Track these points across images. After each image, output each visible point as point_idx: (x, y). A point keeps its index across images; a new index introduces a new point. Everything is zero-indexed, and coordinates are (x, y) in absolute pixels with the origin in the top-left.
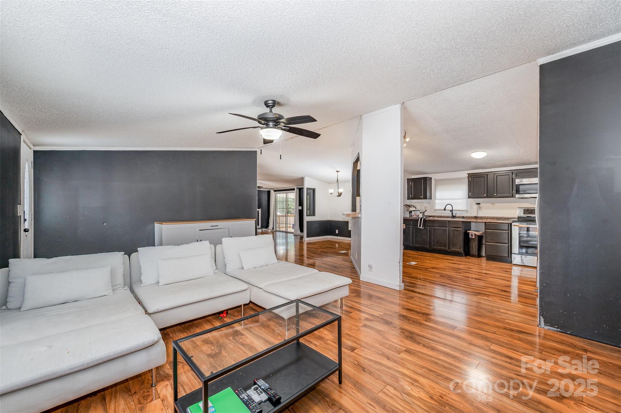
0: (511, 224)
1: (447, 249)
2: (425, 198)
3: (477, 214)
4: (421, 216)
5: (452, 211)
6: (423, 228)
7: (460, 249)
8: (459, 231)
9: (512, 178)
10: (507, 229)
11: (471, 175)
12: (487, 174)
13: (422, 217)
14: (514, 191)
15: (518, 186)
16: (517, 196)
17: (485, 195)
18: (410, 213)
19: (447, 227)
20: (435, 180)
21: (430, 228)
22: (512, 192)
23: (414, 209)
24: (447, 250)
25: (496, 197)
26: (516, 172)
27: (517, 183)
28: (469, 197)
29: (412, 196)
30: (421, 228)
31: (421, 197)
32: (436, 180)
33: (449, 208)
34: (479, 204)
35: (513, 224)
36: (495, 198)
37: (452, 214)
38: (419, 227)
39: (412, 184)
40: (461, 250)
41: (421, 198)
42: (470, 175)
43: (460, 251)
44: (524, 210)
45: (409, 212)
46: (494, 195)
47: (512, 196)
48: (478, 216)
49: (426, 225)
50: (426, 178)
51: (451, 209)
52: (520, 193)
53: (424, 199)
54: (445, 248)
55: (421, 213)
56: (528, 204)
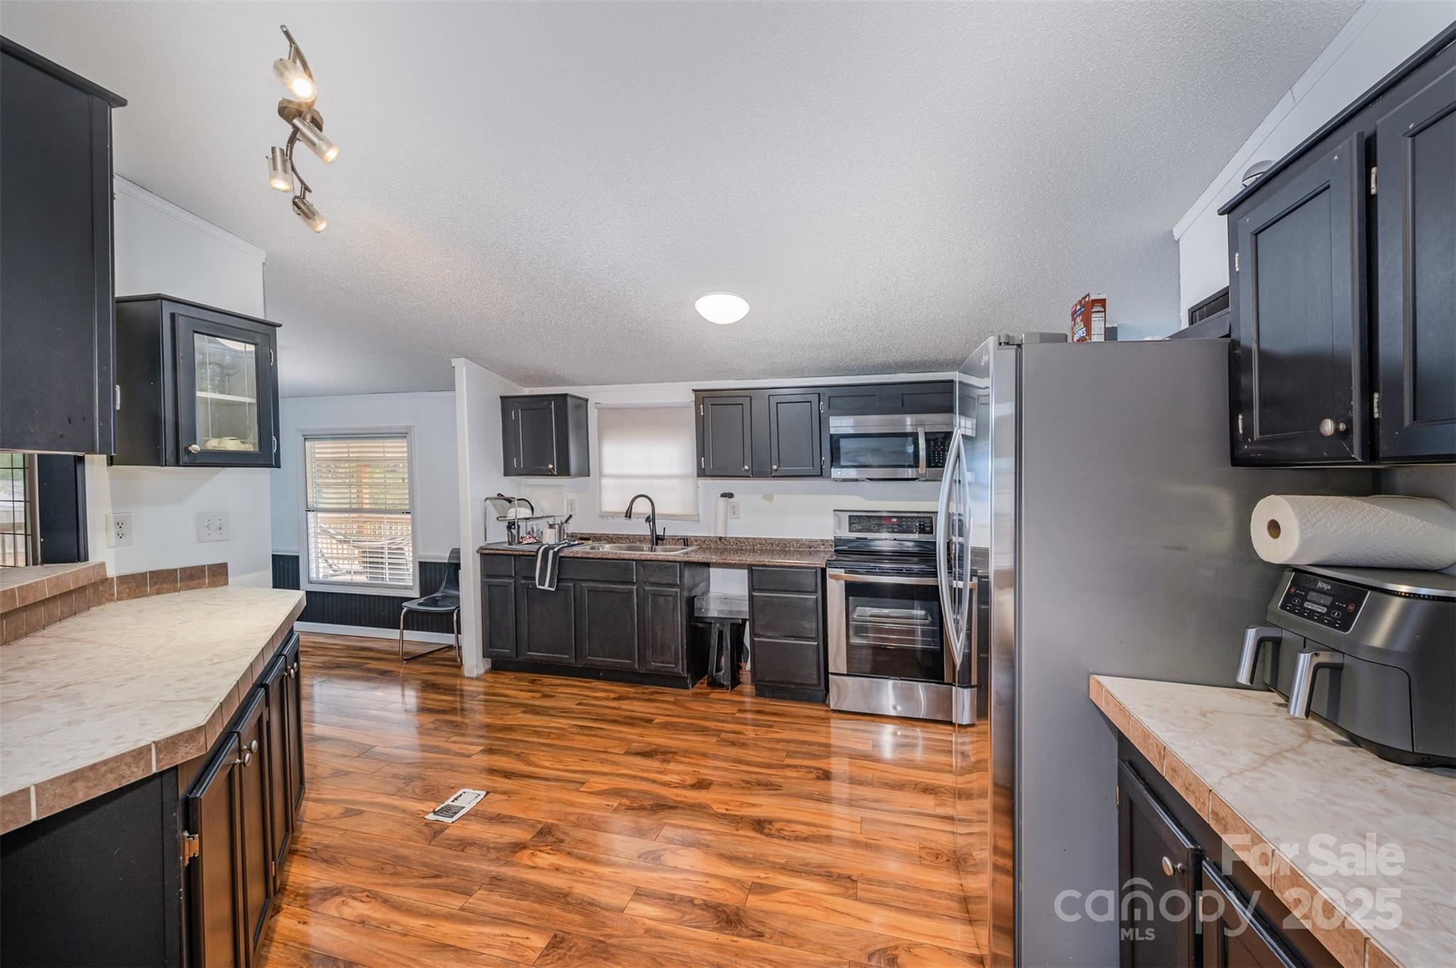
0: (824, 571)
1: (637, 666)
2: (564, 471)
3: (726, 531)
4: (550, 537)
5: (651, 519)
6: (554, 590)
7: (676, 663)
8: (671, 598)
9: (820, 411)
10: (813, 590)
11: (705, 394)
12: (749, 394)
13: (552, 542)
14: (826, 458)
15: (835, 440)
16: (836, 473)
17: (746, 467)
18: (509, 528)
19: (632, 583)
20: (599, 409)
21: (577, 586)
22: (821, 459)
23: (525, 512)
24: (635, 669)
25: (778, 474)
26: (828, 392)
27: (832, 431)
28: (702, 473)
29: (519, 464)
30: (546, 587)
31: (551, 466)
32: (602, 410)
33: (642, 507)
34: (730, 495)
35: (829, 571)
36: (774, 477)
37: (653, 530)
38: (538, 587)
39: (517, 416)
40: (681, 669)
41: (549, 470)
42: (702, 397)
43: (676, 670)
44: (850, 517)
45: (507, 524)
46: (771, 466)
47: (820, 474)
48: (729, 536)
49: (562, 577)
50: (565, 396)
51: (650, 512)
52: (842, 464)
53: (559, 474)
54: (630, 662)
55: (551, 526)
56: (858, 497)
